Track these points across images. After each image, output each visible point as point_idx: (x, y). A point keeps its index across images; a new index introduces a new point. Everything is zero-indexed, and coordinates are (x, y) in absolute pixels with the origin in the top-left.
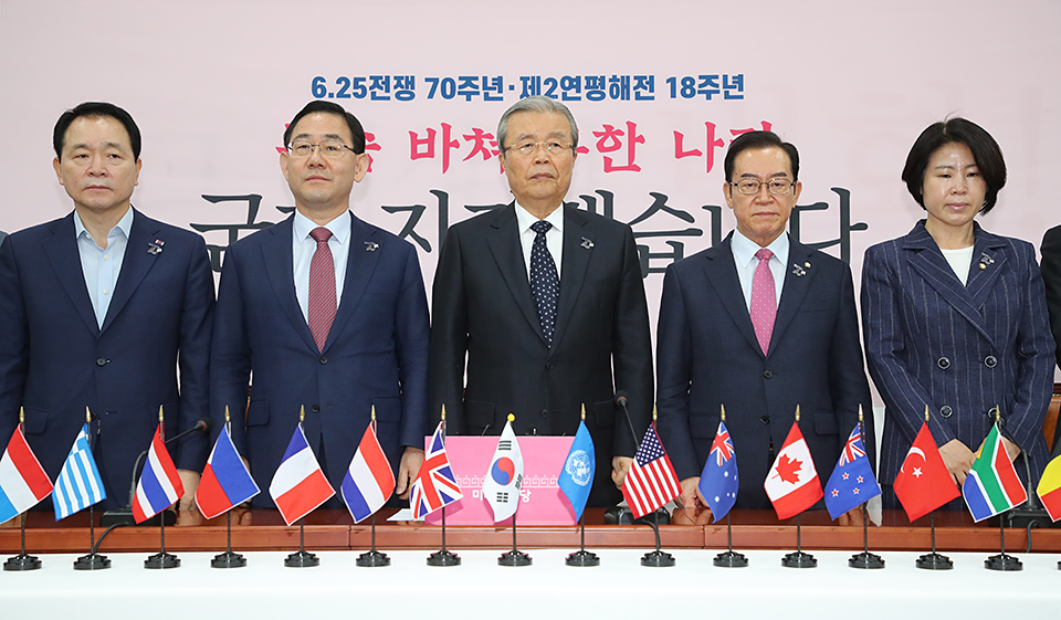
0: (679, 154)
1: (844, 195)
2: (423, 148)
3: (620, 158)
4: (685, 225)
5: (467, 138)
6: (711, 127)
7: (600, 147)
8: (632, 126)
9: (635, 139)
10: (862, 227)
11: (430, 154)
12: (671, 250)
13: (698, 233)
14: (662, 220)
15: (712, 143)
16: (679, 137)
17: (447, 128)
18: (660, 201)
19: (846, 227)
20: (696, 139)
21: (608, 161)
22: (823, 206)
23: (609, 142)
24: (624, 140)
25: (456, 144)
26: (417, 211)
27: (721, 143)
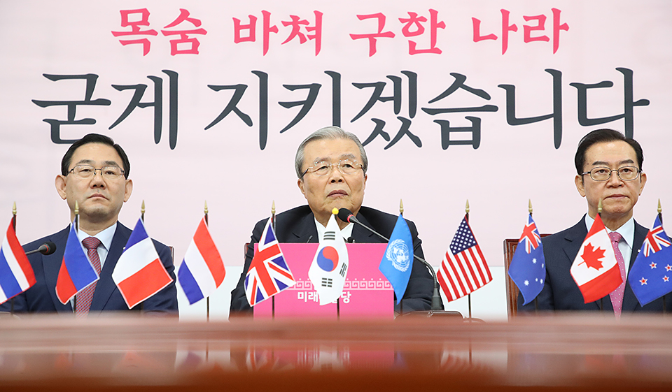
0: (477, 38)
1: (628, 74)
2: (245, 33)
3: (423, 41)
4: (482, 102)
5: (285, 24)
6: (505, 14)
7: (406, 32)
8: (434, 13)
9: (436, 25)
10: (644, 102)
11: (252, 38)
12: (469, 124)
13: (494, 109)
14: (461, 98)
15: (507, 28)
16: (476, 23)
17: (266, 15)
18: (459, 81)
19: (629, 103)
20: (492, 25)
21: (412, 45)
22: (608, 84)
23: (413, 28)
24: (427, 26)
25: (275, 29)
26: (240, 90)
27: (514, 28)
